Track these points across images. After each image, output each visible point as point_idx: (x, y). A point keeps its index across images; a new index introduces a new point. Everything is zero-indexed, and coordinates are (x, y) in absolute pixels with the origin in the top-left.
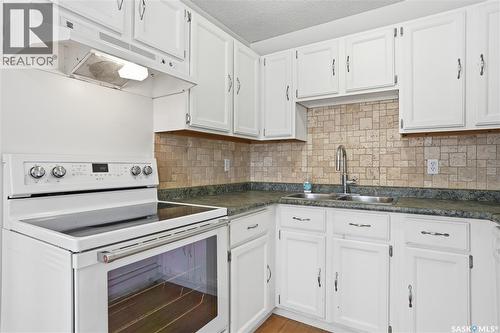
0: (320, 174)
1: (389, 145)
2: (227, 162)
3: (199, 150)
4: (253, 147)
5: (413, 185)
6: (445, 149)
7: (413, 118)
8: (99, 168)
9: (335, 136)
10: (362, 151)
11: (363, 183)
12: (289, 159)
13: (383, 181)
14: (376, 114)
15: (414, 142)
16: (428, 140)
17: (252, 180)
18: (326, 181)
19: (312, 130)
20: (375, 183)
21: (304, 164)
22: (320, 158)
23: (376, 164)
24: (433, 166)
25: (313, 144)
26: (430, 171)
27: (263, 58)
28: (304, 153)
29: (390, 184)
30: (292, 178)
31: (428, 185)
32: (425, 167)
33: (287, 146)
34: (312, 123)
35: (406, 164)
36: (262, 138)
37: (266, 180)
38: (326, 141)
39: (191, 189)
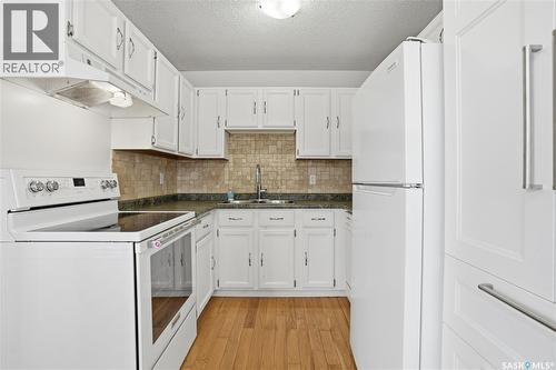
0: (240, 185)
1: (288, 165)
2: (162, 175)
3: (143, 165)
4: (179, 163)
5: (301, 192)
6: (319, 169)
7: (305, 149)
8: (79, 182)
9: (250, 157)
10: (270, 169)
11: (270, 192)
12: (214, 174)
13: (284, 190)
14: (279, 143)
15: (303, 164)
16: (310, 163)
17: (179, 191)
18: (244, 191)
19: (233, 152)
20: (278, 192)
21: (227, 177)
22: (240, 173)
23: (279, 178)
24: (313, 180)
25: (234, 163)
26: (311, 183)
27: (197, 89)
28: (226, 169)
29: (288, 192)
30: (217, 189)
31: (310, 191)
32: (308, 180)
33: (212, 164)
34: (233, 146)
35: (297, 178)
36: (194, 156)
37: (192, 192)
38: (244, 161)
39: (139, 201)
